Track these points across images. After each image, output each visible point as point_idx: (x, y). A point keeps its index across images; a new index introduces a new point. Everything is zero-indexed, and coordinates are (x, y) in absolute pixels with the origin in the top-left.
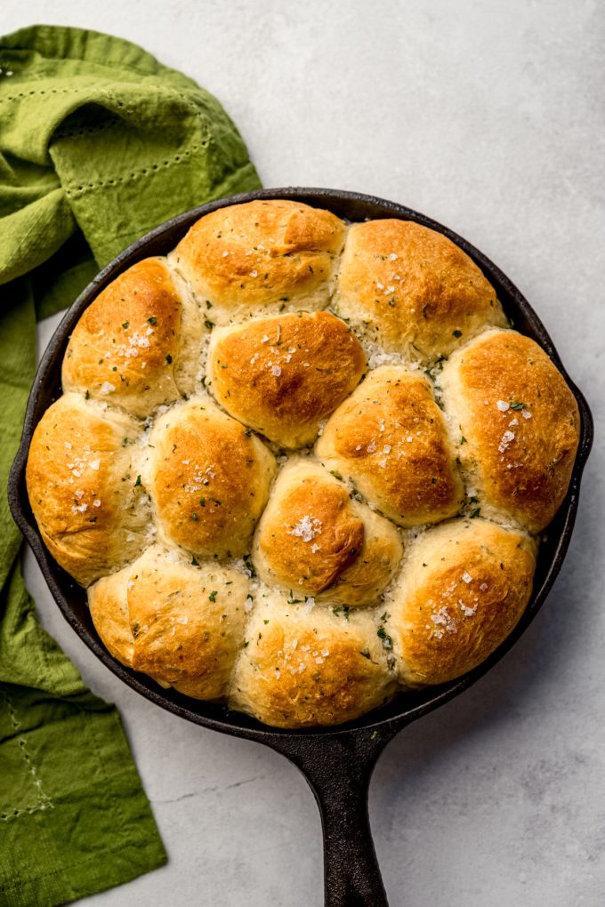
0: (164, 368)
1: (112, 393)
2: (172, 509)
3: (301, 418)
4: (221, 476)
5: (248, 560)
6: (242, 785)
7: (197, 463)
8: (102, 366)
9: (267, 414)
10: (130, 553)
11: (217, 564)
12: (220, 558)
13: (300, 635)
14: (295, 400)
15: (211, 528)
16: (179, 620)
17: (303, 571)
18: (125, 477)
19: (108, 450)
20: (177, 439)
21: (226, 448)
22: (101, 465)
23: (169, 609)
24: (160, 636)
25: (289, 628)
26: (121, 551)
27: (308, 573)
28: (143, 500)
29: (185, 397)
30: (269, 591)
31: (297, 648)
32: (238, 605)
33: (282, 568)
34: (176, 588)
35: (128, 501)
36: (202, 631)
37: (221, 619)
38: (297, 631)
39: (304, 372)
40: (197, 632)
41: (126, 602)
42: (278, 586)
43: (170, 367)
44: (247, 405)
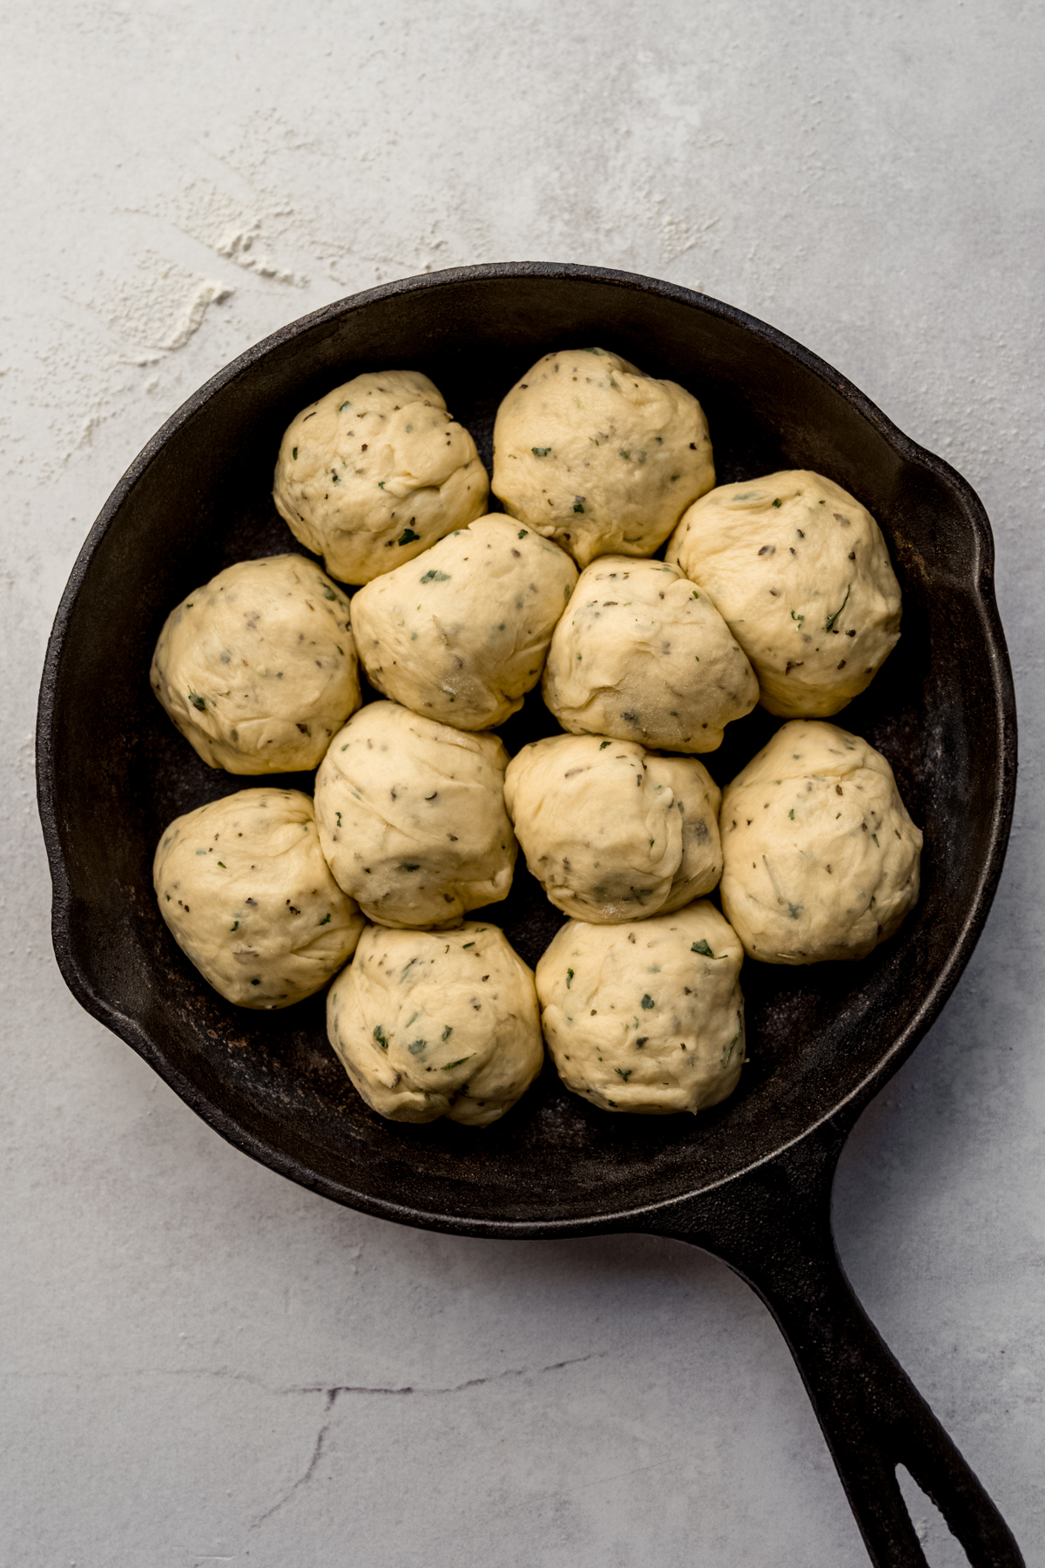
6: (567, 1367)
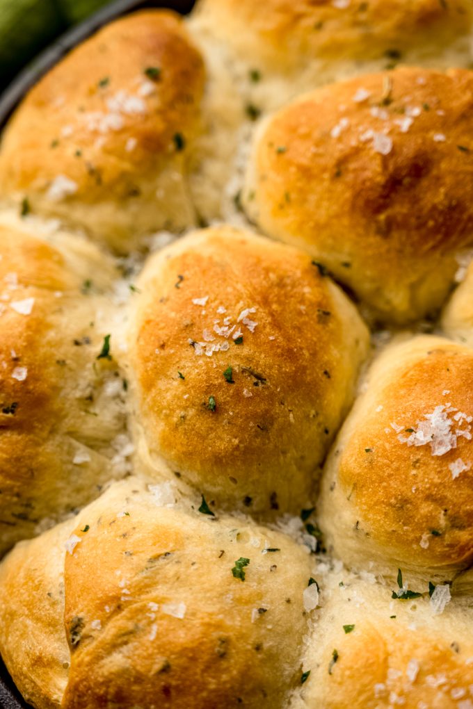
0: (169, 157)
1: (70, 199)
2: (167, 390)
3: (424, 239)
4: (268, 330)
5: (309, 517)
7: (221, 303)
8: (57, 151)
9: (361, 230)
10: (78, 490)
11: (250, 519)
12: (255, 506)
13: (422, 652)
14: (415, 201)
15: (243, 429)
16: (167, 609)
17: (430, 518)
18: (80, 339)
19: (52, 288)
20: (185, 266)
21: (281, 284)
22: (35, 308)
23: (147, 586)
24: (126, 643)
25: (398, 639)
26: (60, 484)
27: (442, 521)
28: (113, 387)
29: (202, 224)
30: (352, 576)
31: (418, 681)
32: (291, 593)
33: (386, 514)
34: (166, 545)
35: (83, 383)
36: (215, 635)
37: (254, 614)
38: (415, 647)
39: (435, 151)
40: (205, 634)
41: (62, 580)
42: (371, 564)
43: (180, 158)
44: (322, 215)
